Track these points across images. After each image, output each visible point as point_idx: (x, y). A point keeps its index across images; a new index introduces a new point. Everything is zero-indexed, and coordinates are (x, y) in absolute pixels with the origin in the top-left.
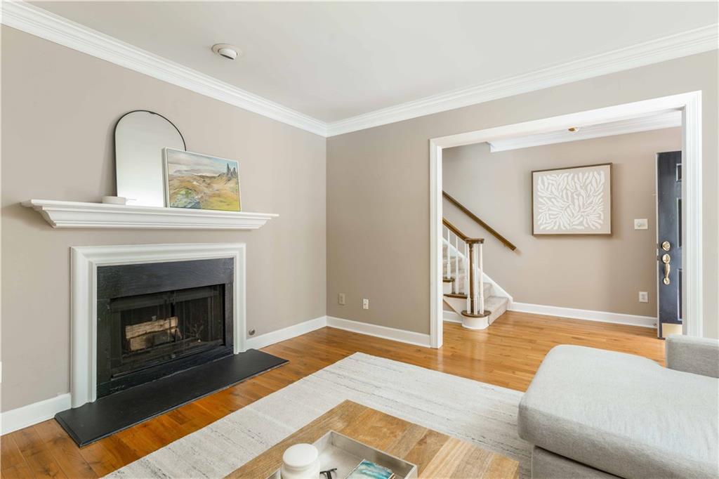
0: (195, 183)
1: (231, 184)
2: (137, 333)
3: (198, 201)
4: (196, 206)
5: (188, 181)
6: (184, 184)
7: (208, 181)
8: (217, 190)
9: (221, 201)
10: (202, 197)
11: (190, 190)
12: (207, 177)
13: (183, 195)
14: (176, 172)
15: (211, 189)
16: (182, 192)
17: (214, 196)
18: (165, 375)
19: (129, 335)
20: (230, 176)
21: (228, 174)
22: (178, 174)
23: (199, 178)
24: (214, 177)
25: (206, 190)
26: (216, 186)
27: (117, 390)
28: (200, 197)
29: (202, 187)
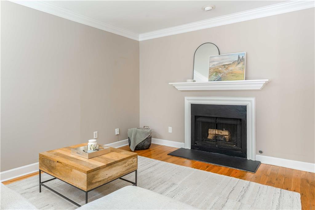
0: (220, 69)
1: (240, 66)
2: (212, 132)
3: (220, 77)
4: (220, 79)
5: (217, 69)
6: (215, 70)
7: (226, 67)
8: (231, 70)
9: (233, 76)
10: (223, 75)
11: (217, 72)
12: (226, 65)
13: (214, 75)
14: (212, 66)
15: (228, 71)
16: (213, 74)
17: (229, 73)
18: (212, 152)
19: (209, 133)
20: (239, 61)
21: (238, 61)
22: (213, 66)
23: (222, 66)
24: (230, 64)
25: (225, 71)
26: (230, 68)
27: (196, 149)
28: (221, 75)
29: (224, 70)
